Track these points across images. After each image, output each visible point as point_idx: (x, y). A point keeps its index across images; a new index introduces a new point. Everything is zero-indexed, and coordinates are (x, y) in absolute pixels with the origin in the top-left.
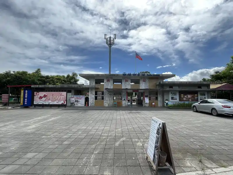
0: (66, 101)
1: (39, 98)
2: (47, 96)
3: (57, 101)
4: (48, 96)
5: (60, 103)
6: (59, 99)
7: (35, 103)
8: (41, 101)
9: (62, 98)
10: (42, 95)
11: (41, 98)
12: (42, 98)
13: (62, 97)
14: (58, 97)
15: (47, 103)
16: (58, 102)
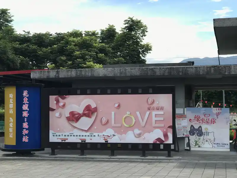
0: (171, 130)
1: (68, 119)
2: (95, 110)
3: (137, 131)
4: (100, 110)
5: (150, 138)
6: (143, 124)
7: (53, 139)
8: (76, 132)
9: (154, 119)
10: (80, 109)
11: (74, 117)
12: (77, 120)
13: (154, 113)
14: (138, 113)
15: (98, 139)
16: (139, 135)
